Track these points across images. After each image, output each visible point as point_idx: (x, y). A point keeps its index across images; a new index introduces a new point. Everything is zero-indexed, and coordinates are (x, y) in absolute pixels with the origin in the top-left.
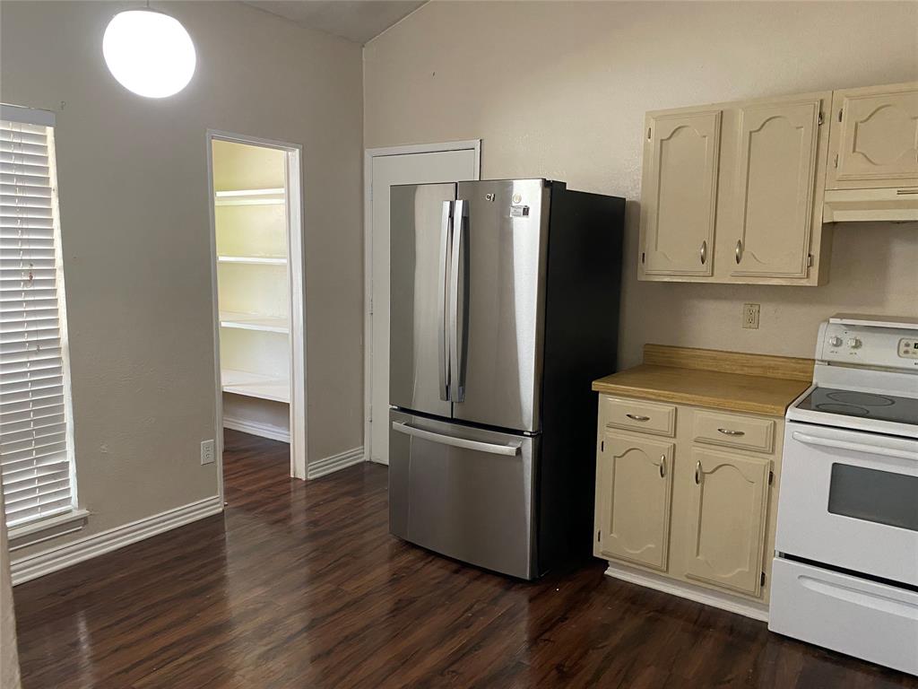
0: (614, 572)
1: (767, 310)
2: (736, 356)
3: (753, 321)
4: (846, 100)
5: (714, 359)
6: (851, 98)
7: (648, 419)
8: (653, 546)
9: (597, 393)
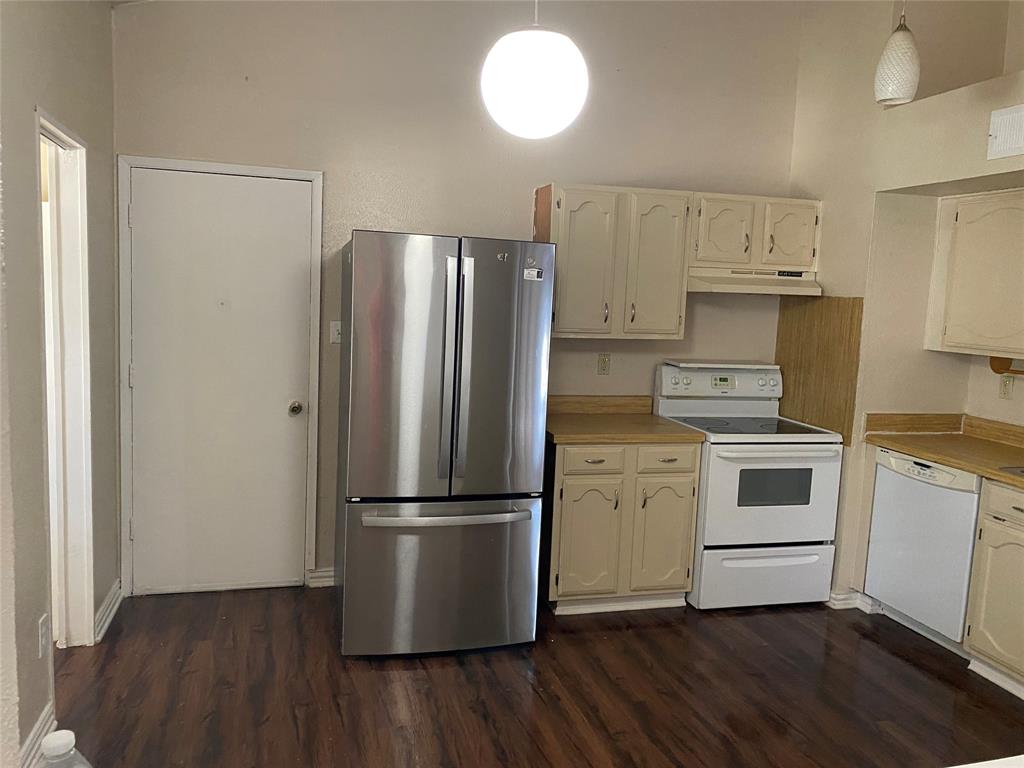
0: (563, 610)
1: (615, 359)
2: (597, 399)
3: (604, 368)
4: (703, 201)
5: (579, 402)
6: (708, 200)
7: (603, 461)
8: (605, 573)
9: (556, 445)
